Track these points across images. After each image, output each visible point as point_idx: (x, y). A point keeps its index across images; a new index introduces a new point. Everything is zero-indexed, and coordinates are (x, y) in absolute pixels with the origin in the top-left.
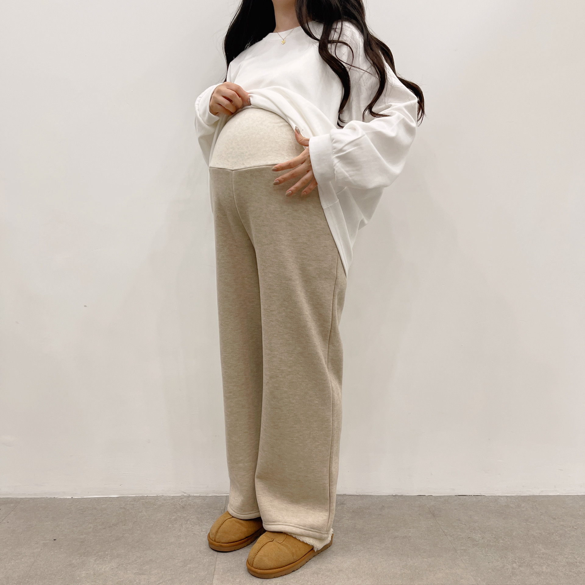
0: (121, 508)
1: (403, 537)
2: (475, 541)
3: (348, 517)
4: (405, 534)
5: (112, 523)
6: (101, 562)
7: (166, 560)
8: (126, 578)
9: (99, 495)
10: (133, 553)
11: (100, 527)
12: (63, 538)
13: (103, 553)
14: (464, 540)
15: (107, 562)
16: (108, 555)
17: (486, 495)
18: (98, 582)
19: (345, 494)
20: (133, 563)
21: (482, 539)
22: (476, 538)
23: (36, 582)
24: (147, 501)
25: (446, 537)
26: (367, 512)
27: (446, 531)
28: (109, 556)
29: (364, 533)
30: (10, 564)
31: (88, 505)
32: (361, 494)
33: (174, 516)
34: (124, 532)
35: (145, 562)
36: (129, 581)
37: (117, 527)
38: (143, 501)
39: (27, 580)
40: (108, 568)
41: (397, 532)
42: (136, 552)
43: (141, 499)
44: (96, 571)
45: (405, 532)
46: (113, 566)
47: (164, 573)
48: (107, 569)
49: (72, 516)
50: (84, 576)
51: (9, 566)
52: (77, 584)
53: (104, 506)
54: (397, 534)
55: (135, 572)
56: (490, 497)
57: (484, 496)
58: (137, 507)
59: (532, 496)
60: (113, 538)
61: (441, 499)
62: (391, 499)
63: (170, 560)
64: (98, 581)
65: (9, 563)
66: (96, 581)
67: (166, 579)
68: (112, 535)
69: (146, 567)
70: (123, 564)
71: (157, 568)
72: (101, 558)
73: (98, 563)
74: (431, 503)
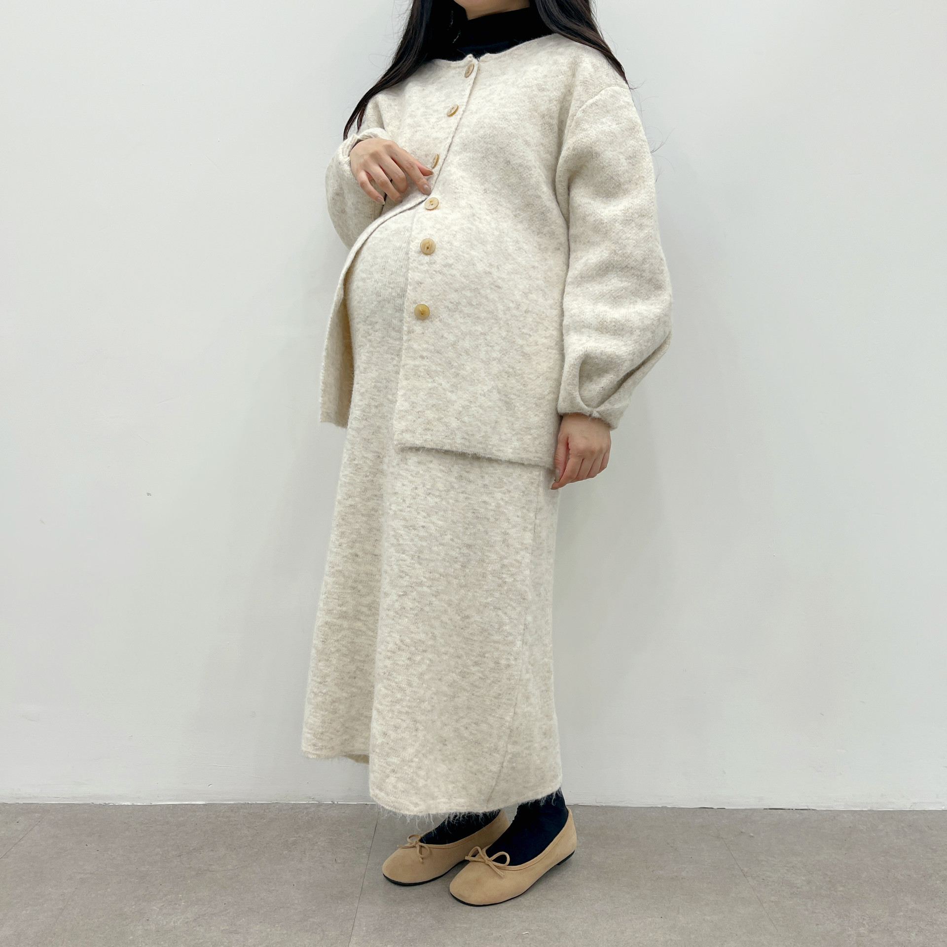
2: (795, 887)
17: (818, 809)
55: (223, 929)
59: (897, 811)
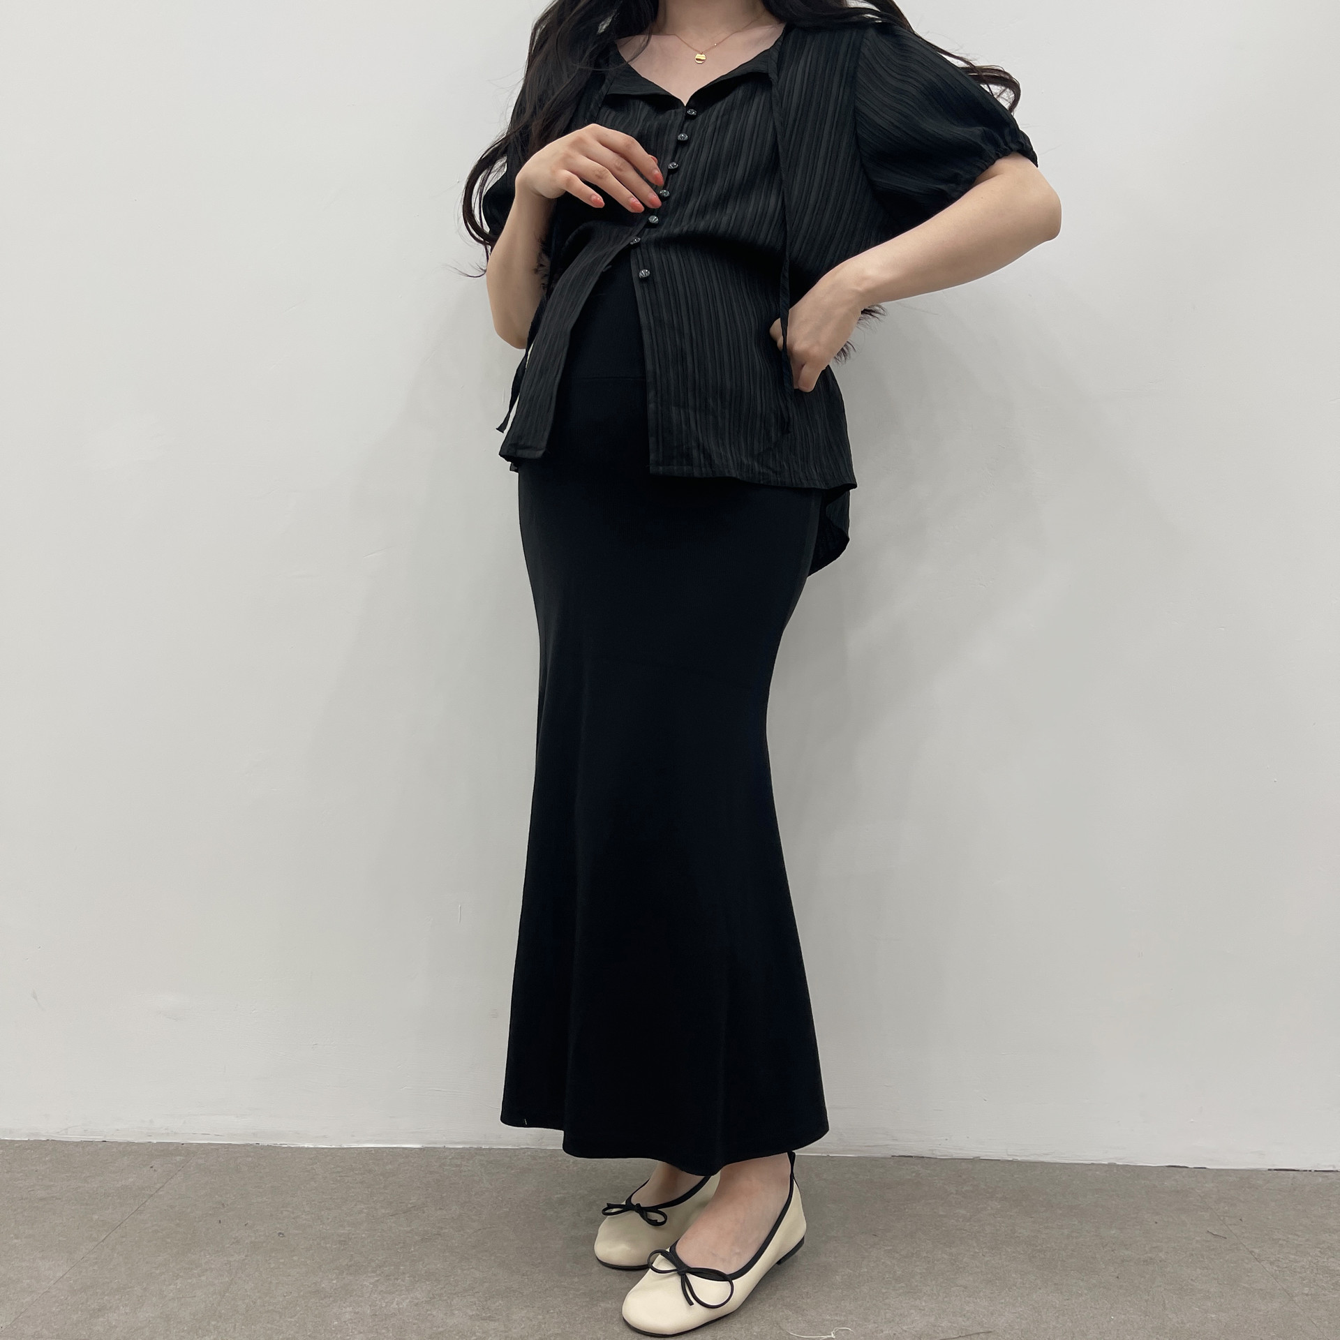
0: (431, 1173)
1: (1144, 1261)
3: (992, 1208)
4: (1150, 1255)
5: (411, 1204)
6: (388, 1289)
8: (451, 1327)
9: (376, 1142)
10: (465, 1272)
11: (383, 1211)
12: (296, 1231)
13: (393, 1268)
14: (1308, 1272)
16: (404, 1273)
18: (383, 1333)
19: (975, 1156)
20: (466, 1294)
23: (235, 1328)
24: (492, 1159)
25: (1258, 1263)
26: (1041, 1199)
27: (1254, 1250)
28: (408, 1275)
29: (1038, 1248)
30: (172, 1286)
31: (354, 1165)
32: (1019, 1159)
33: (557, 1194)
34: (439, 1225)
35: (494, 1293)
36: (458, 1333)
37: (424, 1213)
38: (483, 1158)
39: (213, 1323)
40: (408, 1301)
41: (1127, 1249)
42: (473, 1268)
43: (476, 1153)
44: (378, 1307)
45: (1147, 1249)
47: (544, 1318)
48: (405, 1304)
49: (315, 1185)
50: (351, 1319)
51: (172, 1291)
52: (334, 1335)
53: (390, 1167)
54: (1127, 1253)
58: (469, 1170)
60: (416, 1237)
61: (1231, 1176)
62: (1097, 1173)
63: (555, 1289)
64: (384, 1331)
65: (170, 1285)
66: (379, 1331)
67: (549, 1333)
68: (412, 1230)
69: (497, 1304)
70: (442, 1294)
71: (526, 1306)
72: (389, 1279)
73: (382, 1291)
74: (1206, 1185)
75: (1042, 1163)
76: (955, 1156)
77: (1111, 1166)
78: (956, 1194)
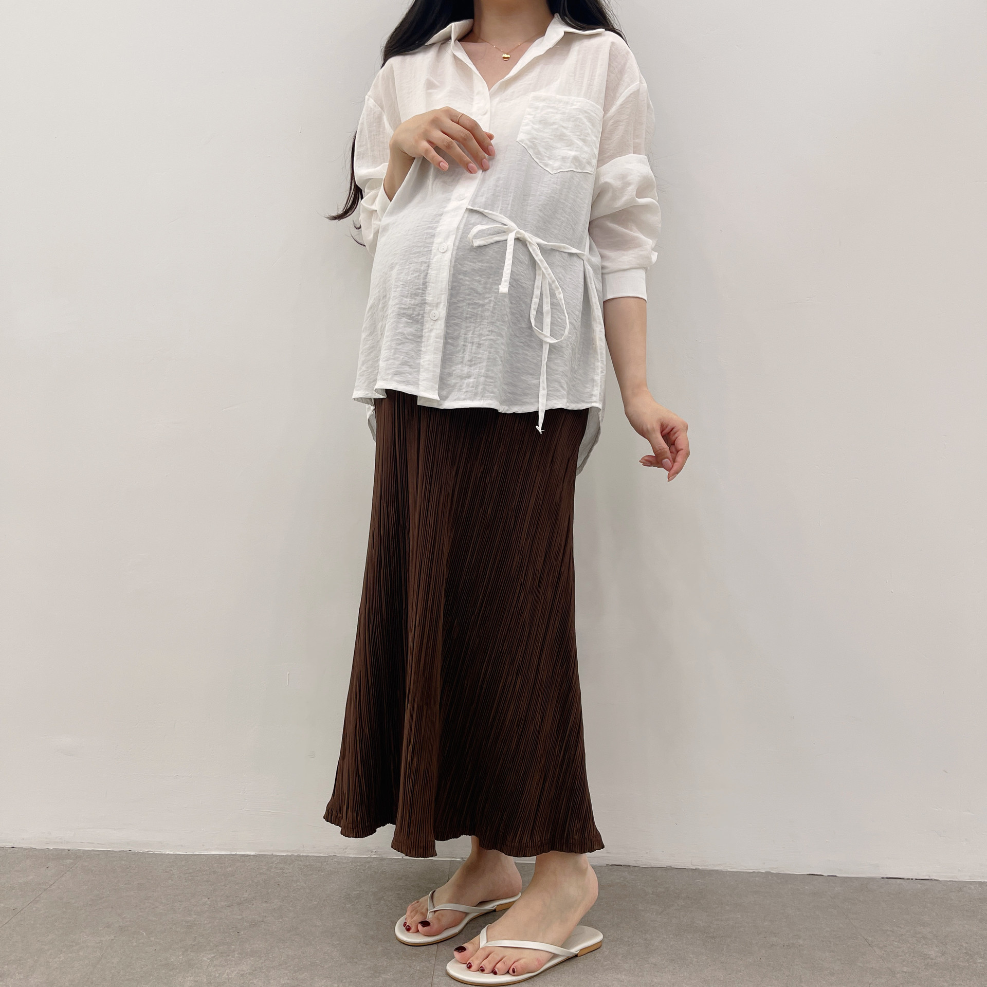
0: (261, 874)
1: (787, 946)
3: (678, 905)
4: (792, 941)
5: (243, 898)
6: (221, 963)
7: (342, 964)
9: (222, 850)
10: (281, 950)
11: (222, 903)
13: (226, 947)
14: (907, 956)
15: (233, 962)
19: (668, 865)
20: (280, 967)
21: (943, 954)
22: (930, 953)
24: (308, 864)
25: (870, 948)
26: (714, 898)
27: (870, 939)
28: (237, 952)
30: (57, 959)
31: (202, 867)
32: (700, 868)
33: (355, 891)
34: (263, 914)
35: (302, 967)
37: (253, 905)
38: (300, 863)
40: (236, 972)
41: (775, 936)
42: (287, 948)
43: (296, 859)
44: (212, 977)
45: (790, 936)
46: (242, 971)
48: (233, 975)
49: (173, 883)
51: (56, 962)
53: (230, 869)
54: (775, 939)
56: (949, 883)
57: (935, 880)
58: (290, 872)
60: (246, 923)
61: (854, 882)
62: (757, 879)
63: (349, 964)
65: (55, 958)
68: (243, 918)
69: (304, 975)
70: (262, 967)
71: (325, 977)
72: (222, 956)
73: (216, 965)
74: (836, 889)
75: (718, 870)
76: (653, 865)
77: (768, 873)
78: (652, 894)
